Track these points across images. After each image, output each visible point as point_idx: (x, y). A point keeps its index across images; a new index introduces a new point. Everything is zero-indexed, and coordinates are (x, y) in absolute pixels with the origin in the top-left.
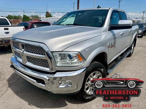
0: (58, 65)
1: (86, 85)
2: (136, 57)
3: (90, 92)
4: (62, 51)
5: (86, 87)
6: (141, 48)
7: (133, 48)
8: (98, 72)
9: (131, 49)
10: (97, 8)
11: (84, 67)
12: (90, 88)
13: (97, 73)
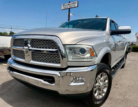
0: (69, 60)
1: (95, 87)
2: (129, 68)
3: (98, 96)
4: (75, 44)
5: (95, 90)
6: (130, 62)
7: (125, 59)
8: (105, 73)
9: (124, 60)
10: (96, 17)
11: (96, 64)
12: (97, 91)
13: (104, 75)
